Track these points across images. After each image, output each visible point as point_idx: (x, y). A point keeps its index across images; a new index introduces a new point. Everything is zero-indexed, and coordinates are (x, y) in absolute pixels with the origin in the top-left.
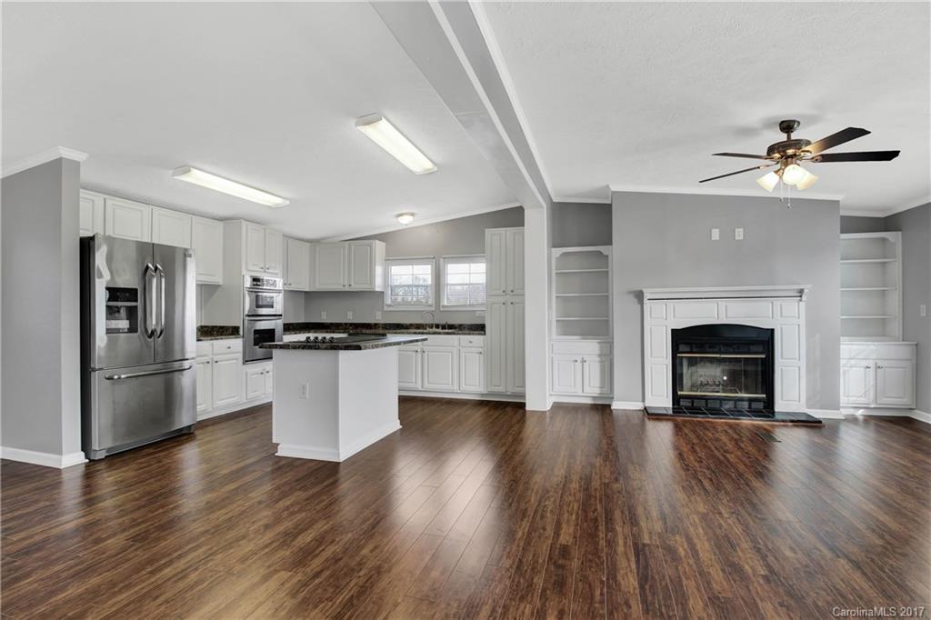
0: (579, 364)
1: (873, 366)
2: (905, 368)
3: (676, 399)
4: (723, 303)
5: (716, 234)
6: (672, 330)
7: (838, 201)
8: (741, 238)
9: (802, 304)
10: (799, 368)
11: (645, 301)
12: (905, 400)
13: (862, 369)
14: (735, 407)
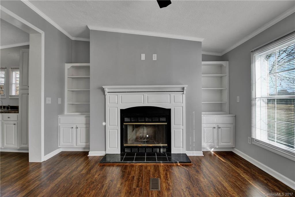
0: (74, 129)
1: (217, 128)
2: (230, 128)
3: (123, 148)
4: (146, 95)
5: (143, 57)
6: (121, 110)
7: (201, 42)
8: (156, 59)
9: (184, 95)
10: (183, 129)
11: (106, 93)
12: (230, 143)
13: (212, 129)
14: (153, 151)
